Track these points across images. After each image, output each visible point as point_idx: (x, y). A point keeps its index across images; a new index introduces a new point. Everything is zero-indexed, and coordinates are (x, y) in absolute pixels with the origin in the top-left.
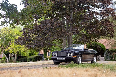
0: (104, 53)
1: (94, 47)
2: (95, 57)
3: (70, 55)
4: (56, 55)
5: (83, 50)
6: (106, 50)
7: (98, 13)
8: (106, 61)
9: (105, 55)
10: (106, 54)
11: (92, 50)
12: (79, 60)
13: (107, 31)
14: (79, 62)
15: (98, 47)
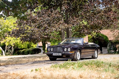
0: (107, 45)
1: (96, 39)
2: (96, 52)
3: (67, 51)
4: (52, 50)
5: (82, 44)
6: (109, 42)
7: (100, 2)
8: (109, 53)
9: (108, 47)
10: (110, 46)
11: (93, 43)
12: (77, 56)
13: (110, 21)
14: (77, 58)
15: (100, 38)
